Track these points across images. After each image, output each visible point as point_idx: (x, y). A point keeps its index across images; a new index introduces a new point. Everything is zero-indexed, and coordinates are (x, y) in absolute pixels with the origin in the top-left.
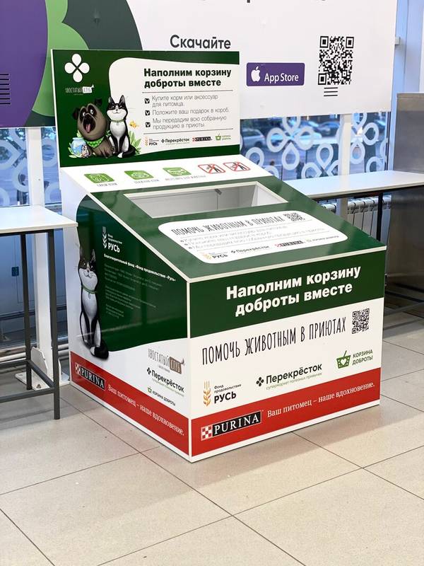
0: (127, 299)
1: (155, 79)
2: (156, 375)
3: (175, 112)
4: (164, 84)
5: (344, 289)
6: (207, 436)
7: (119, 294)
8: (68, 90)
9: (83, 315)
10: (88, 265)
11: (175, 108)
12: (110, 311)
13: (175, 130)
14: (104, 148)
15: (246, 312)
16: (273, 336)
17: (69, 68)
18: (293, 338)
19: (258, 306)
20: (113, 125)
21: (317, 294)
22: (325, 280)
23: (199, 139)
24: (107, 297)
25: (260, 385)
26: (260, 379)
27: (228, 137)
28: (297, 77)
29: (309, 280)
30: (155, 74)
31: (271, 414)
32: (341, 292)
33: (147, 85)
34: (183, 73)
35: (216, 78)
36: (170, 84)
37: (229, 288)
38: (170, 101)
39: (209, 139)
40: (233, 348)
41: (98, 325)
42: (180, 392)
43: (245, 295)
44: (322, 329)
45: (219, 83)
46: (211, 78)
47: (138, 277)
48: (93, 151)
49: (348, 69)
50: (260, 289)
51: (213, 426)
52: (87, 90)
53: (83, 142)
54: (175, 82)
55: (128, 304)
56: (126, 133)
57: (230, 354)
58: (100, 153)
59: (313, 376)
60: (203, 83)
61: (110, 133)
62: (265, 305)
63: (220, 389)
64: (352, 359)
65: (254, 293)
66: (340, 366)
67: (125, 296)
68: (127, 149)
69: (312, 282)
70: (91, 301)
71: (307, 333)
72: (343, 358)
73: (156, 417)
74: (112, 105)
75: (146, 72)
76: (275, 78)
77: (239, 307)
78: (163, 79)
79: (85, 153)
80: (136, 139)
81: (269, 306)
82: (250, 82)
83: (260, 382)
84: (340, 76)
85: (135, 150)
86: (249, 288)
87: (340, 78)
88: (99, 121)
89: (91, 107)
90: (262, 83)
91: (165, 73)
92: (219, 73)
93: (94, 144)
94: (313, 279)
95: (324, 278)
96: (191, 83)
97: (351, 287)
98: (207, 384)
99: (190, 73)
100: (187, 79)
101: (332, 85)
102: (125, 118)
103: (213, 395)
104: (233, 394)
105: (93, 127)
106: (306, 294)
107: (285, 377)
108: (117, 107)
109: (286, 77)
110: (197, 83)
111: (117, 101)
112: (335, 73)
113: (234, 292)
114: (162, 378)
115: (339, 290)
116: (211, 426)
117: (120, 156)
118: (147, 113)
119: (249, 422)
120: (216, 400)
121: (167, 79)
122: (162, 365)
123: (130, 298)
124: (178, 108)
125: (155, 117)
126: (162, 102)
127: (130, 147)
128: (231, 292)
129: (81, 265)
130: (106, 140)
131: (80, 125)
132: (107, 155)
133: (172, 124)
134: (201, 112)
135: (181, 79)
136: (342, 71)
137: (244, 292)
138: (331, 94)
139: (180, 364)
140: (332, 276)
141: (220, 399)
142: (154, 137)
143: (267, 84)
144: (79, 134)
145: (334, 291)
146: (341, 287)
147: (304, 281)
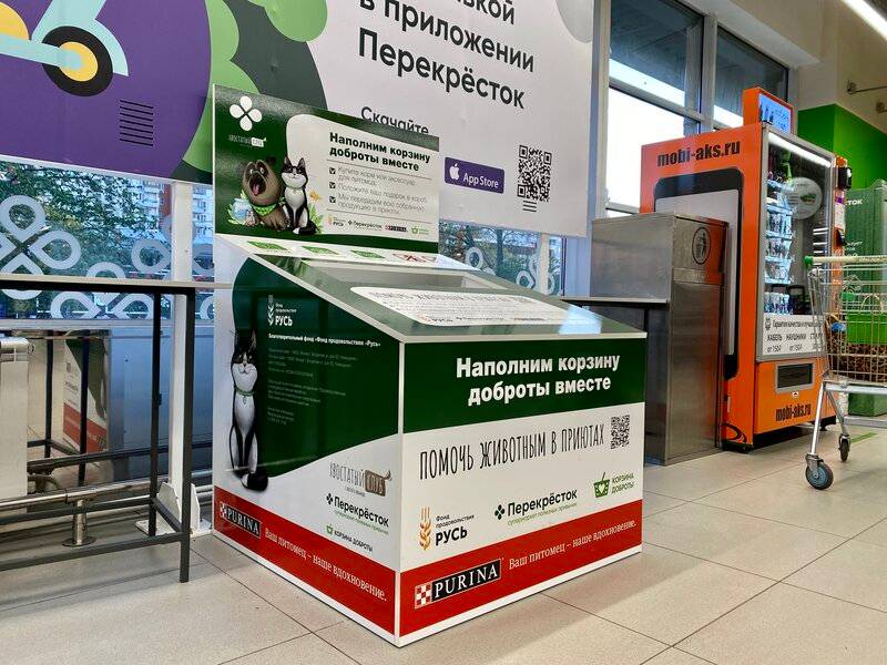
0: (300, 392)
1: (343, 147)
2: (341, 504)
3: (366, 191)
4: (354, 156)
5: (601, 383)
6: (424, 602)
7: (288, 387)
8: (232, 138)
9: (234, 432)
10: (245, 356)
11: (366, 186)
12: (274, 415)
13: (364, 211)
14: (276, 219)
15: (481, 400)
16: (517, 440)
17: (235, 112)
18: (543, 448)
19: (498, 393)
20: (289, 193)
21: (571, 387)
22: (580, 368)
23: (393, 228)
24: (270, 397)
25: (500, 518)
26: (500, 507)
27: (425, 232)
28: (496, 184)
29: (562, 365)
30: (342, 141)
31: (514, 564)
32: (598, 388)
33: (333, 152)
34: (376, 147)
35: (414, 161)
36: (361, 157)
37: (459, 360)
38: (360, 176)
39: (403, 229)
40: (463, 454)
41: (255, 441)
42: (382, 527)
43: (481, 374)
44: (576, 438)
45: (416, 168)
46: (407, 160)
47: (318, 355)
48: (261, 220)
49: (546, 185)
50: (499, 368)
51: (434, 584)
52: (257, 142)
53: (249, 206)
54: (367, 156)
55: (302, 400)
56: (304, 205)
57: (460, 464)
58: (269, 224)
59: (567, 507)
60: (399, 164)
61: (284, 200)
62: (507, 393)
63: (445, 521)
64: (611, 485)
65: (493, 373)
66: (599, 494)
67: (297, 389)
68: (305, 225)
69: (565, 369)
70: (247, 407)
71: (558, 441)
72: (601, 483)
73: (339, 573)
74: (288, 168)
75: (332, 137)
76: (475, 180)
77: (473, 391)
78: (352, 149)
79: (250, 220)
80: (318, 214)
81: (512, 396)
82: (448, 179)
83: (499, 513)
84: (538, 191)
85: (315, 227)
86: (487, 364)
87: (538, 194)
88: (271, 183)
89: (261, 165)
90: (460, 182)
91: (355, 143)
92: (416, 156)
93: (263, 211)
94: (566, 363)
95: (578, 364)
96: (385, 161)
97: (609, 382)
98: (426, 513)
99: (384, 149)
100: (381, 155)
101: (531, 199)
102: (304, 187)
103: (434, 530)
104: (462, 531)
105: (262, 190)
106: (557, 383)
107: (532, 505)
108: (295, 170)
109: (485, 182)
110: (392, 163)
111: (295, 163)
112: (534, 188)
113: (467, 367)
114: (351, 508)
115: (595, 384)
116: (430, 583)
117: (296, 231)
118: (332, 185)
119: (484, 577)
120: (438, 540)
121: (358, 150)
122: (352, 486)
123: (305, 390)
124: (370, 188)
125: (342, 192)
126: (351, 176)
127: (310, 222)
128: (463, 367)
129: (236, 360)
130: (279, 208)
131: (246, 184)
132: (279, 227)
133: (361, 204)
134: (396, 196)
135: (375, 154)
136: (540, 187)
137: (480, 370)
138: (530, 208)
139: (384, 479)
140: (588, 363)
141: (444, 539)
142: (341, 217)
143: (466, 184)
144: (243, 195)
145: (590, 385)
146: (598, 380)
147: (555, 365)
